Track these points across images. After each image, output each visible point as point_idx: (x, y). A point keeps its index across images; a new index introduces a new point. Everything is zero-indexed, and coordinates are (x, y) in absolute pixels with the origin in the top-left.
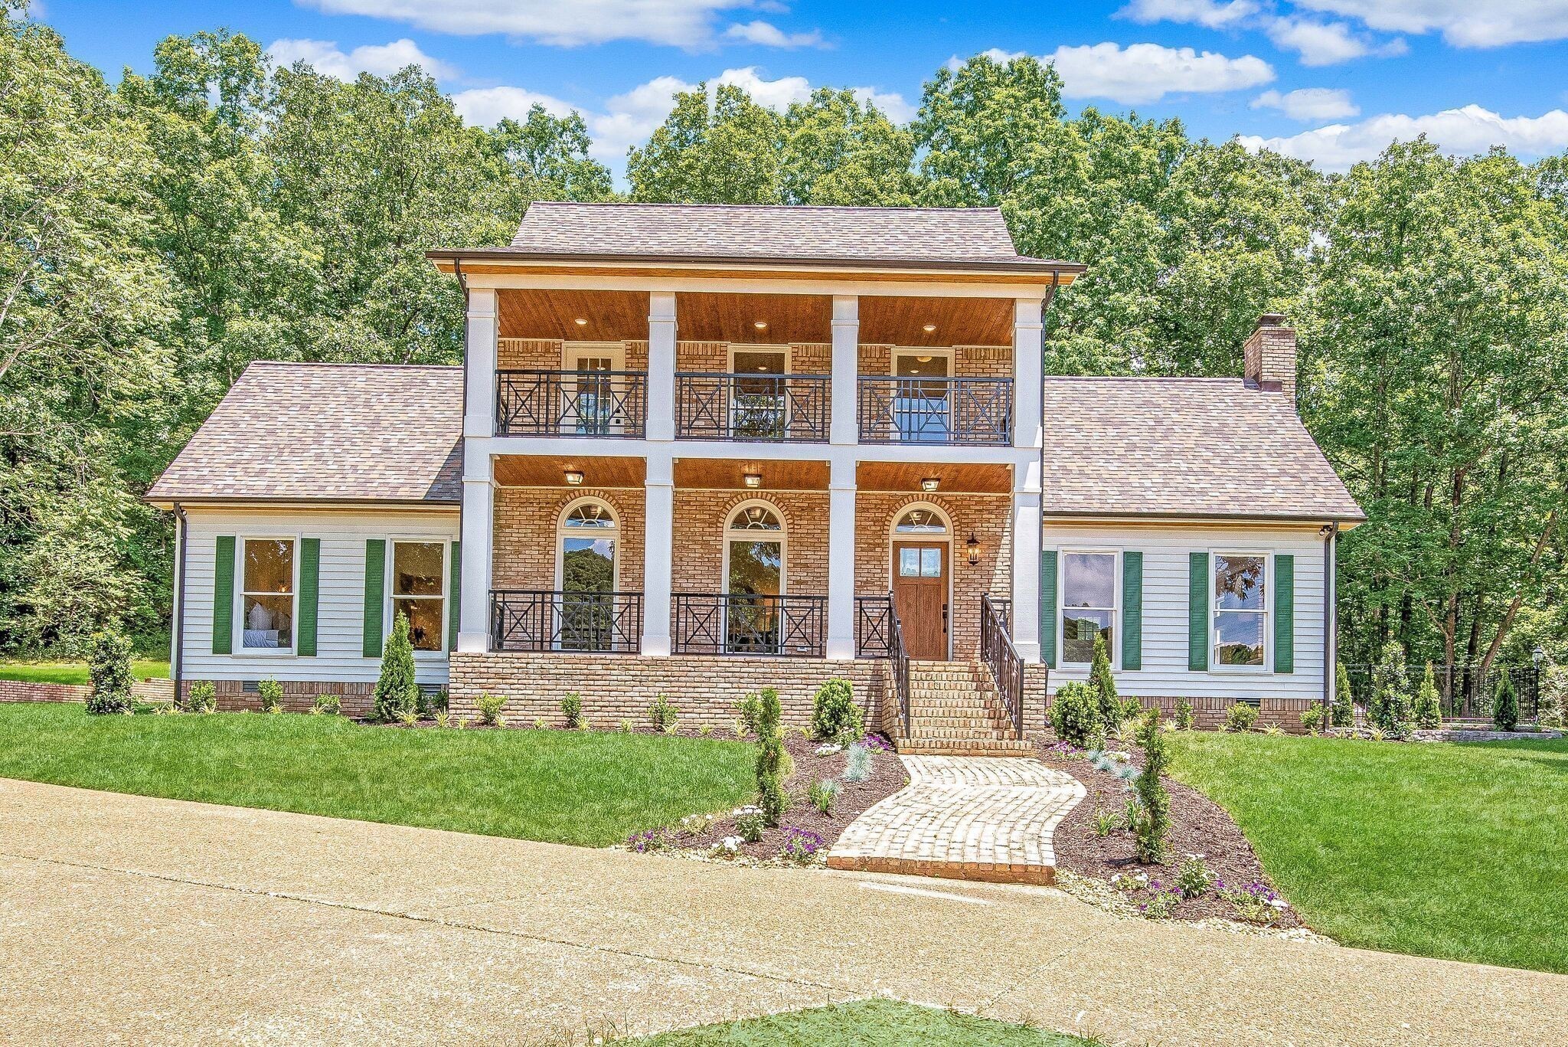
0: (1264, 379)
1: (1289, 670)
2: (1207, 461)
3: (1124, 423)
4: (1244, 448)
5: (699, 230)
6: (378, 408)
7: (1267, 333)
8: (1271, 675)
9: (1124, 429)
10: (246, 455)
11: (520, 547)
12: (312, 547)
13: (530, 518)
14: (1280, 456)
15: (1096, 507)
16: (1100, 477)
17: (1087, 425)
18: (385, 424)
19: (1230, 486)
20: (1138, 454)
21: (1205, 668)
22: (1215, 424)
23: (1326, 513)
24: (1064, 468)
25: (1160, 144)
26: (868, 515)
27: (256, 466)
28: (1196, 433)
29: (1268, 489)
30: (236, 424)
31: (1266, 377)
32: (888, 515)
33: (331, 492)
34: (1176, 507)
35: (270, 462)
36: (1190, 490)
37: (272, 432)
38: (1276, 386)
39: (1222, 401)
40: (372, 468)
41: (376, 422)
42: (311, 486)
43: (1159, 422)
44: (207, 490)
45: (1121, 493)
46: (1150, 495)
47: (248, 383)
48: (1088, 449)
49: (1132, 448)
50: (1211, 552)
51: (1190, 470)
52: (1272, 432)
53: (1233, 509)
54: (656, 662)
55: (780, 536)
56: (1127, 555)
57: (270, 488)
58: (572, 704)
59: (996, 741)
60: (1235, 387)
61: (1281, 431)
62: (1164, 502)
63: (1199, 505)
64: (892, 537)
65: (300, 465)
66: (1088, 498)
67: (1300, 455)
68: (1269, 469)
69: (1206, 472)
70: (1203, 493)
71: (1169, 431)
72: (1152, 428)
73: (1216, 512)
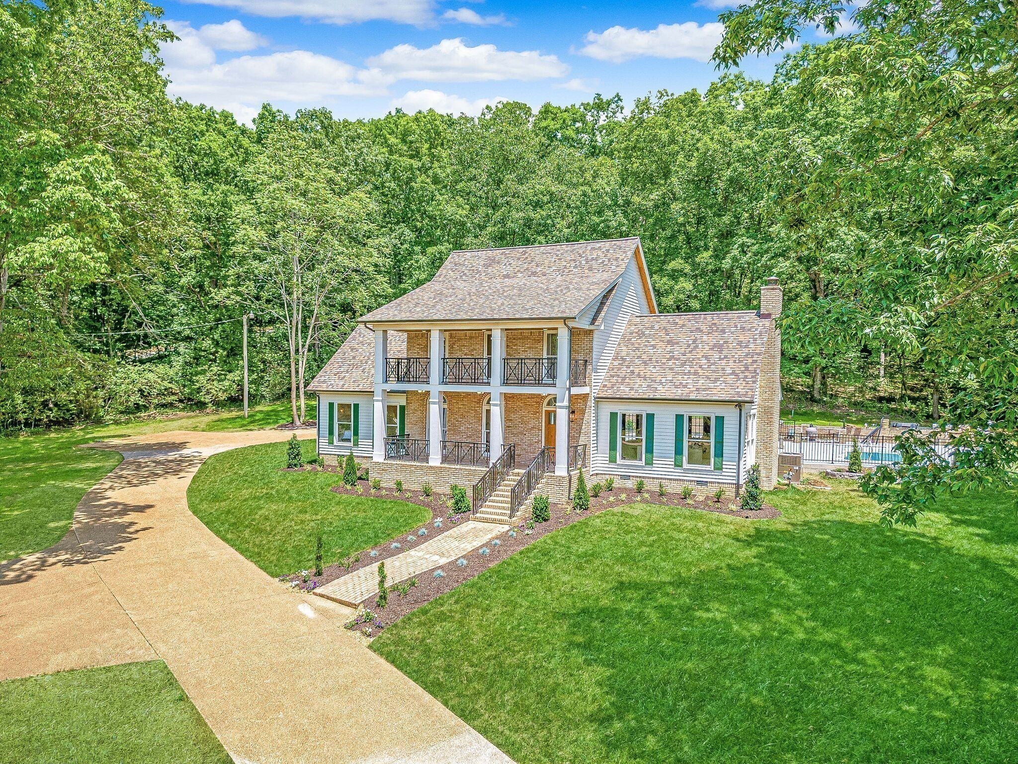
1: (721, 469)
3: (677, 343)
8: (712, 471)
9: (675, 346)
10: (342, 369)
11: (414, 412)
12: (356, 406)
13: (418, 400)
15: (632, 394)
16: (644, 377)
17: (660, 344)
19: (701, 381)
20: (670, 363)
21: (681, 466)
22: (721, 342)
23: (736, 398)
26: (534, 400)
27: (343, 375)
28: (707, 348)
29: (718, 384)
30: (344, 354)
31: (763, 311)
32: (541, 400)
34: (668, 395)
36: (681, 384)
37: (354, 358)
38: (768, 316)
42: (356, 384)
43: (694, 341)
44: (324, 387)
45: (648, 386)
46: (660, 387)
48: (650, 360)
49: (671, 358)
50: (685, 414)
51: (689, 372)
52: (746, 347)
53: (692, 397)
54: (434, 468)
56: (648, 414)
57: (344, 385)
58: (399, 484)
59: (506, 518)
60: (750, 316)
61: (752, 346)
62: (662, 392)
63: (679, 393)
64: (544, 409)
65: (357, 374)
66: (632, 389)
67: (750, 360)
68: (729, 370)
69: (696, 373)
70: (685, 386)
71: (697, 347)
72: (689, 346)
73: (683, 398)
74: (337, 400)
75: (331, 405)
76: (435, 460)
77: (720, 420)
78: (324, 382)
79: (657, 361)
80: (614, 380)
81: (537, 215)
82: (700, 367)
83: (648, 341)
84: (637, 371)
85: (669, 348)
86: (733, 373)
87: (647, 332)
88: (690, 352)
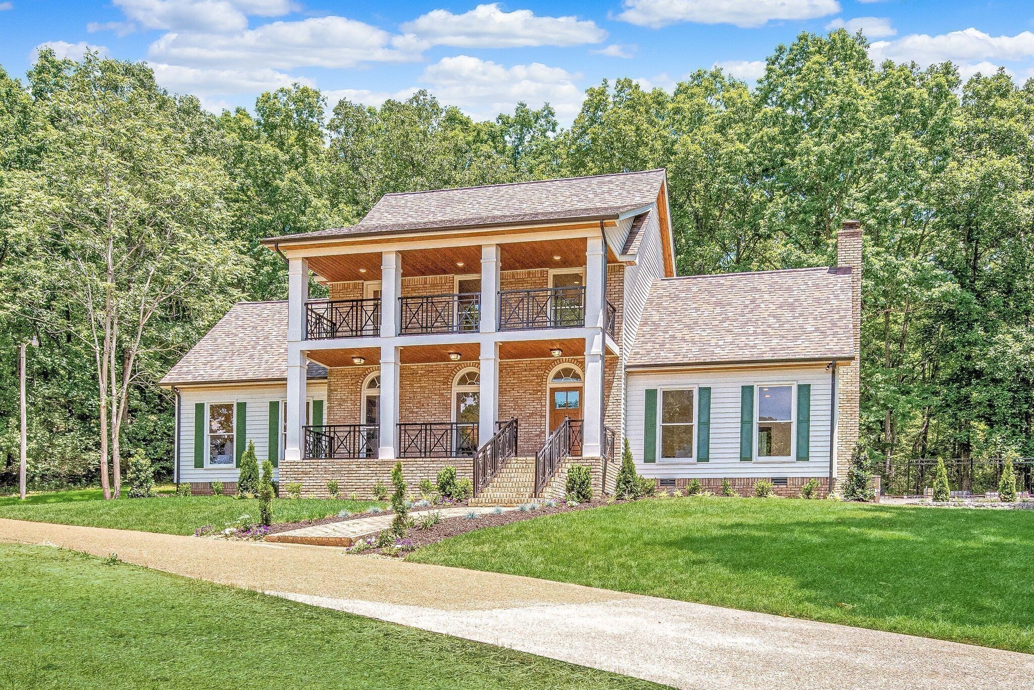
0: (839, 266)
1: (807, 459)
2: (769, 326)
3: (729, 305)
4: (801, 315)
7: (842, 234)
8: (794, 462)
9: (727, 308)
10: (215, 358)
11: (340, 403)
12: (242, 406)
13: (347, 385)
14: (823, 319)
15: (679, 360)
16: (692, 341)
17: (704, 306)
19: (775, 341)
20: (725, 325)
21: (750, 459)
22: (791, 300)
23: (829, 355)
26: (534, 373)
27: (218, 363)
28: (774, 307)
29: (799, 342)
30: (216, 340)
31: (841, 264)
32: (545, 372)
33: (250, 376)
34: (731, 357)
35: (225, 360)
36: (747, 345)
37: (233, 344)
38: (847, 270)
39: (806, 283)
40: (276, 361)
42: (243, 373)
43: (753, 301)
44: (189, 378)
45: (701, 350)
46: (717, 350)
47: (230, 316)
48: (696, 323)
49: (725, 320)
50: (755, 385)
52: (827, 303)
53: (768, 357)
54: (384, 463)
56: (701, 390)
57: (223, 375)
60: (821, 273)
61: (834, 302)
62: (724, 355)
63: (746, 355)
64: (549, 386)
66: (677, 354)
67: (836, 317)
68: (809, 328)
69: (764, 333)
70: (754, 347)
71: (758, 307)
72: (746, 306)
73: (755, 359)
75: (200, 407)
76: (388, 453)
77: (805, 390)
78: (188, 373)
79: (706, 324)
80: (649, 346)
83: (687, 305)
84: (679, 335)
85: (718, 310)
86: (817, 330)
87: (683, 295)
88: (751, 312)
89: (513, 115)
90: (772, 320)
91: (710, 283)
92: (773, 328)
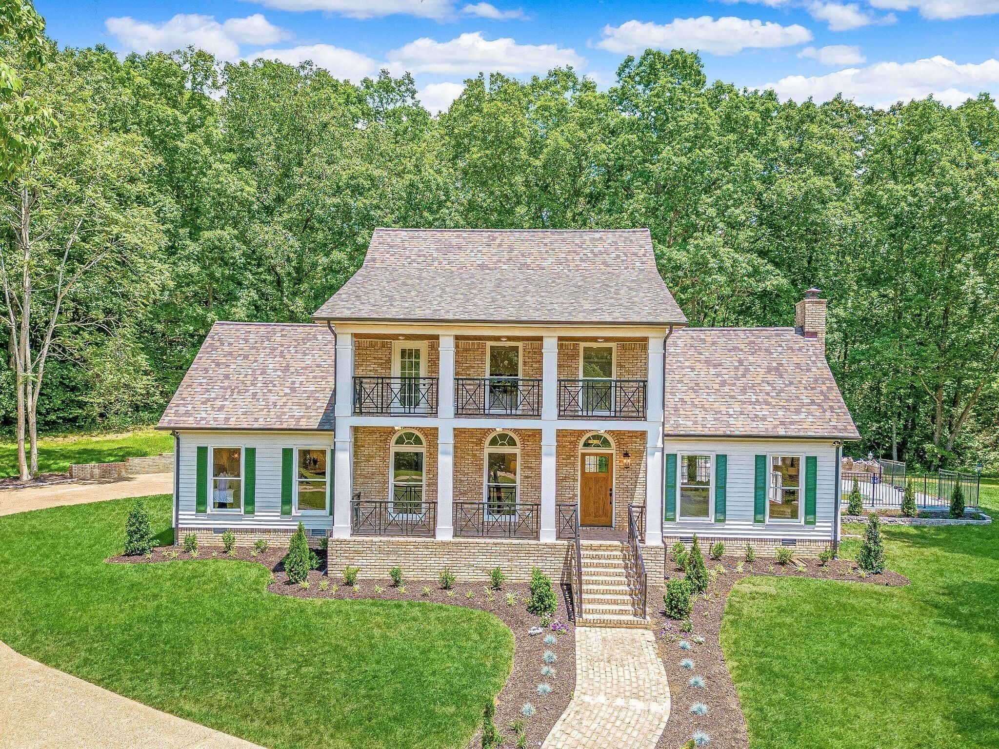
0: (806, 330)
1: (814, 523)
3: (720, 364)
4: (791, 383)
5: (472, 251)
6: (288, 356)
7: (809, 302)
8: (802, 526)
9: (720, 368)
10: (213, 395)
11: (368, 459)
12: (251, 453)
13: (375, 442)
14: (813, 389)
15: (699, 430)
16: (703, 407)
17: (698, 366)
18: (292, 370)
19: (780, 413)
20: (726, 389)
21: (763, 521)
22: (775, 364)
23: (837, 434)
24: (682, 400)
25: (762, 108)
26: (567, 439)
27: (218, 403)
28: (763, 371)
29: (803, 416)
30: (206, 370)
32: (577, 439)
33: (260, 424)
34: (747, 430)
35: (226, 400)
36: (756, 416)
37: (227, 377)
38: (814, 334)
39: (780, 346)
40: (285, 404)
41: (287, 368)
42: (251, 418)
43: (741, 362)
44: (191, 422)
45: (715, 419)
46: (732, 421)
47: (213, 338)
48: (697, 384)
49: (723, 383)
50: (768, 455)
51: (757, 401)
52: (809, 370)
53: (781, 432)
54: (444, 544)
55: (517, 450)
56: (718, 457)
57: (227, 419)
58: (395, 574)
59: (631, 618)
60: (790, 333)
61: (814, 369)
62: (740, 426)
63: (761, 428)
64: (580, 451)
65: (244, 402)
66: (695, 423)
67: (824, 388)
68: (805, 399)
69: (767, 403)
70: (764, 419)
71: (747, 370)
72: (736, 368)
73: (771, 434)
74: (212, 443)
75: (202, 451)
76: (445, 533)
77: (812, 461)
78: (187, 413)
79: (707, 388)
81: (358, 203)
82: (768, 394)
83: (680, 362)
84: (687, 399)
88: (743, 376)
89: (375, 80)
90: (768, 388)
91: (692, 337)
92: (772, 397)
